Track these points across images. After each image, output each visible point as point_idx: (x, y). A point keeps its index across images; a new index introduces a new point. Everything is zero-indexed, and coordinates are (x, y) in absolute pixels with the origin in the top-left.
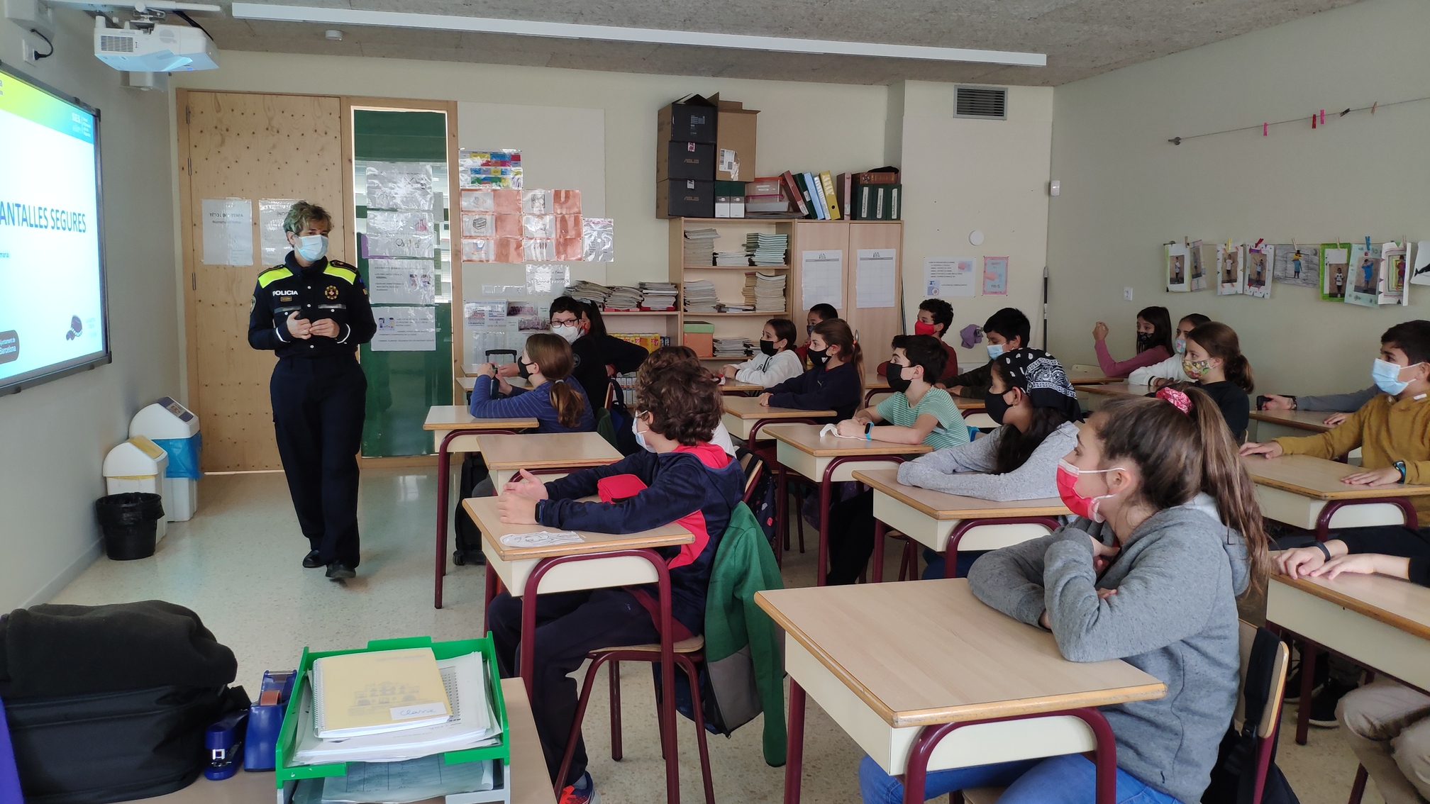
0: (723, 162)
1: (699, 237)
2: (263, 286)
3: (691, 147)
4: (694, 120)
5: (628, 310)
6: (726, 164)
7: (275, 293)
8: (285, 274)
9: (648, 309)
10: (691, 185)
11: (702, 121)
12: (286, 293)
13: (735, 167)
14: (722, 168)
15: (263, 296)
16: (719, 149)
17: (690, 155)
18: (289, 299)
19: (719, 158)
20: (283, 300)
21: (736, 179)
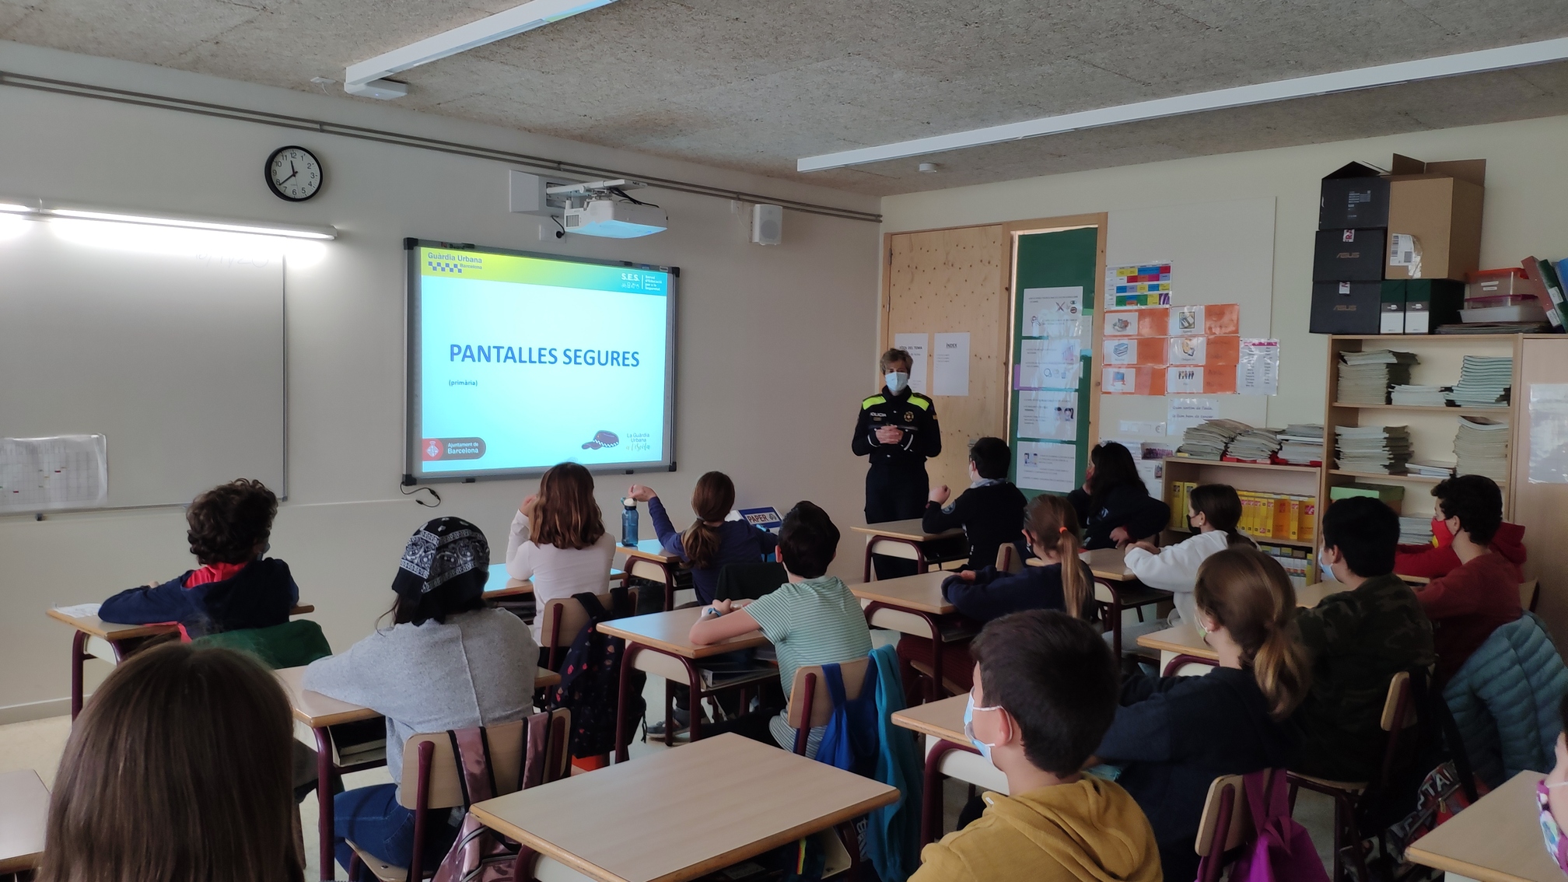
0: (1396, 253)
1: (1363, 362)
2: (865, 408)
3: (1348, 236)
4: (1354, 198)
5: (1254, 462)
6: (1401, 256)
7: (872, 414)
8: (881, 400)
9: (1285, 463)
10: (1344, 289)
11: (1367, 197)
12: (879, 415)
13: (1416, 259)
14: (1394, 261)
15: (864, 415)
16: (1391, 235)
17: (1348, 247)
18: (879, 419)
19: (1391, 248)
20: (875, 419)
21: (1418, 275)
